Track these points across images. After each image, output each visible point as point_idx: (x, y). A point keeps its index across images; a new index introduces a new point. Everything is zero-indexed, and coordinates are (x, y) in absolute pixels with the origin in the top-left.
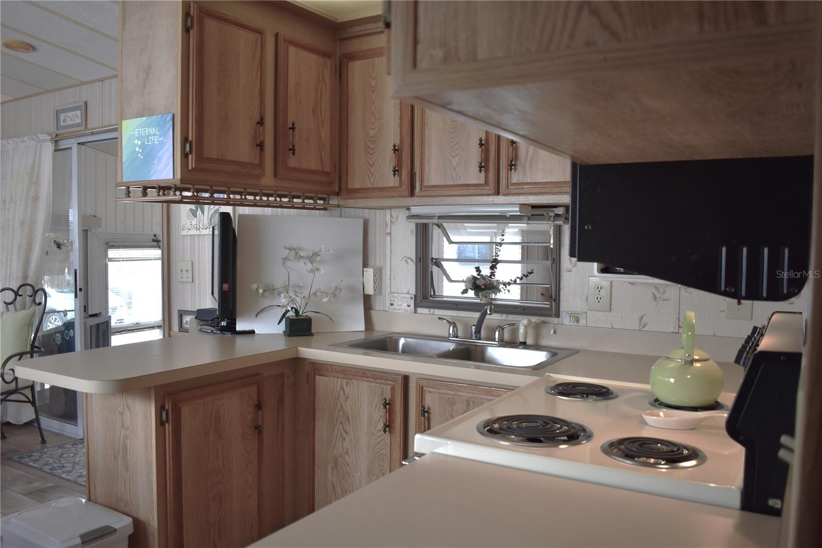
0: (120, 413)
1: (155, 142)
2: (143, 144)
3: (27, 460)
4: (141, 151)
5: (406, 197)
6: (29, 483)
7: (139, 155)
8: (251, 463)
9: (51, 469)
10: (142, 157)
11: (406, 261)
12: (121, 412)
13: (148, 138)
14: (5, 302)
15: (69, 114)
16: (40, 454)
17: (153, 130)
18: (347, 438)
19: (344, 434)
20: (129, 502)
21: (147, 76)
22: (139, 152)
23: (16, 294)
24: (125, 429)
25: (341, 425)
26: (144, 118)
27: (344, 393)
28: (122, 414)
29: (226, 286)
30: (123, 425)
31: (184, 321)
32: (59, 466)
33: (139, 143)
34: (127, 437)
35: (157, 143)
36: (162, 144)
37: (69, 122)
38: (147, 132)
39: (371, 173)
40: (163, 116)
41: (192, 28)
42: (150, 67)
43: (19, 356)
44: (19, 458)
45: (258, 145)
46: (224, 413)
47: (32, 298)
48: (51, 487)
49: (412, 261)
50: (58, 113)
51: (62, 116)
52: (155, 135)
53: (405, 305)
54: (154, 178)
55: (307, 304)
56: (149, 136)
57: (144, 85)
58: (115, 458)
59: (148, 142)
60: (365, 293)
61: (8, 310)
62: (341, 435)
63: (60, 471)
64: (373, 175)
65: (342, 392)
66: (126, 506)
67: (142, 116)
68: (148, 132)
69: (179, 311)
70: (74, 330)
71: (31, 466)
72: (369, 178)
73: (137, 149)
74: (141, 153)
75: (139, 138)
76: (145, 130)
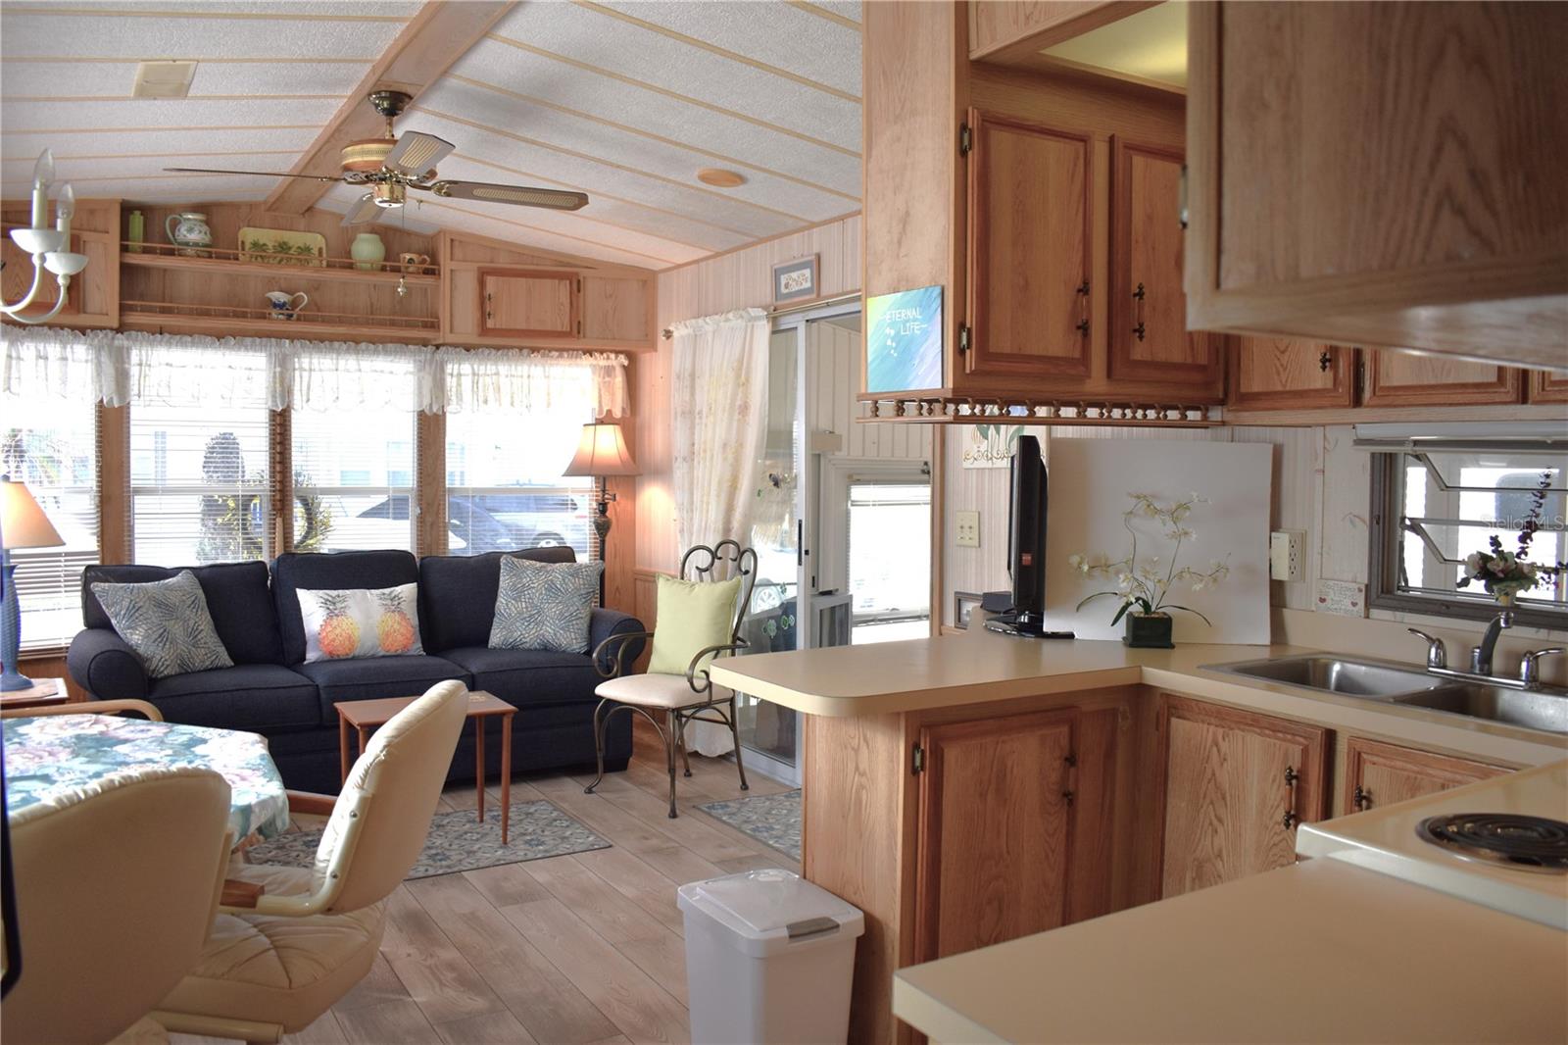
0: (853, 749)
1: (916, 332)
2: (898, 333)
3: (720, 811)
4: (894, 345)
5: (1345, 407)
6: (721, 846)
7: (892, 352)
8: (1053, 851)
9: (754, 830)
10: (895, 355)
11: (1352, 522)
12: (856, 747)
13: (905, 326)
14: (697, 568)
15: (794, 275)
16: (738, 806)
17: (912, 313)
18: (1220, 829)
19: (1215, 822)
20: (861, 887)
21: (904, 226)
22: (891, 348)
23: (714, 555)
24: (860, 774)
25: (1211, 806)
26: (899, 295)
27: (1219, 751)
28: (857, 751)
29: (1027, 558)
30: (857, 768)
31: (964, 611)
32: (766, 827)
33: (893, 332)
34: (862, 787)
35: (919, 332)
36: (926, 333)
37: (795, 288)
38: (903, 315)
39: (1282, 365)
40: (927, 290)
41: (970, 149)
42: (907, 213)
43: (715, 652)
44: (709, 808)
45: (1079, 328)
46: (1012, 768)
47: (736, 563)
48: (752, 857)
49: (1364, 522)
50: (777, 274)
51: (783, 279)
52: (915, 320)
53: (1347, 602)
54: (912, 388)
55: (1164, 593)
56: (907, 321)
57: (900, 243)
58: (843, 817)
59: (905, 331)
60: (1274, 578)
61: (702, 580)
62: (1211, 824)
63: (765, 834)
64: (1285, 369)
65: (1215, 749)
66: (855, 894)
67: (896, 291)
68: (906, 316)
69: (956, 593)
70: (795, 616)
71: (724, 822)
72: (1278, 374)
73: (889, 342)
74: (895, 349)
75: (891, 326)
76: (900, 313)
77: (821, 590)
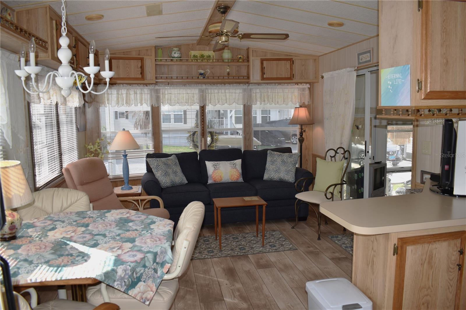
0: (371, 241)
1: (400, 83)
2: (393, 83)
3: (335, 239)
4: (391, 88)
6: (334, 253)
7: (390, 90)
8: (452, 286)
9: (345, 247)
10: (392, 92)
12: (373, 240)
13: (395, 80)
14: (330, 156)
15: (364, 55)
16: (341, 237)
17: (398, 75)
20: (373, 292)
21: (395, 41)
22: (390, 89)
23: (336, 152)
24: (374, 251)
26: (393, 68)
28: (373, 242)
29: (447, 167)
30: (373, 249)
31: (424, 178)
32: (348, 248)
33: (391, 83)
34: (374, 256)
35: (401, 83)
36: (404, 84)
37: (364, 60)
40: (404, 66)
42: (397, 36)
43: (334, 186)
44: (331, 237)
46: (436, 254)
47: (343, 155)
48: (343, 258)
50: (359, 55)
51: (360, 57)
52: (399, 78)
54: (398, 105)
57: (393, 48)
58: (367, 265)
59: (395, 82)
61: (332, 160)
66: (370, 293)
67: (392, 66)
68: (396, 77)
69: (421, 171)
70: (364, 173)
71: (336, 243)
73: (389, 87)
75: (390, 80)
76: (394, 75)
77: (376, 162)
